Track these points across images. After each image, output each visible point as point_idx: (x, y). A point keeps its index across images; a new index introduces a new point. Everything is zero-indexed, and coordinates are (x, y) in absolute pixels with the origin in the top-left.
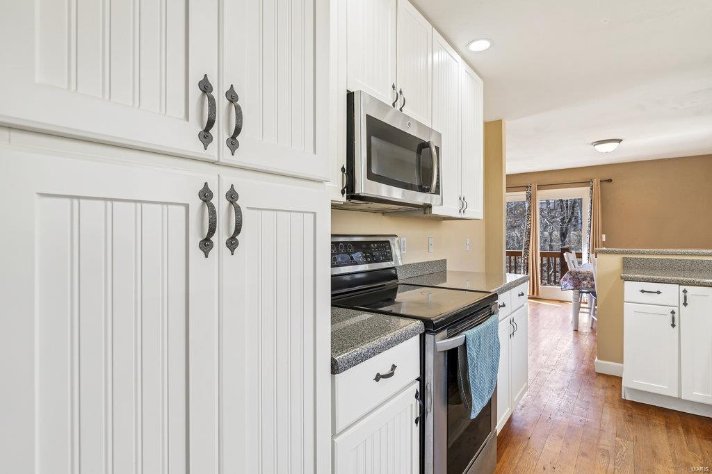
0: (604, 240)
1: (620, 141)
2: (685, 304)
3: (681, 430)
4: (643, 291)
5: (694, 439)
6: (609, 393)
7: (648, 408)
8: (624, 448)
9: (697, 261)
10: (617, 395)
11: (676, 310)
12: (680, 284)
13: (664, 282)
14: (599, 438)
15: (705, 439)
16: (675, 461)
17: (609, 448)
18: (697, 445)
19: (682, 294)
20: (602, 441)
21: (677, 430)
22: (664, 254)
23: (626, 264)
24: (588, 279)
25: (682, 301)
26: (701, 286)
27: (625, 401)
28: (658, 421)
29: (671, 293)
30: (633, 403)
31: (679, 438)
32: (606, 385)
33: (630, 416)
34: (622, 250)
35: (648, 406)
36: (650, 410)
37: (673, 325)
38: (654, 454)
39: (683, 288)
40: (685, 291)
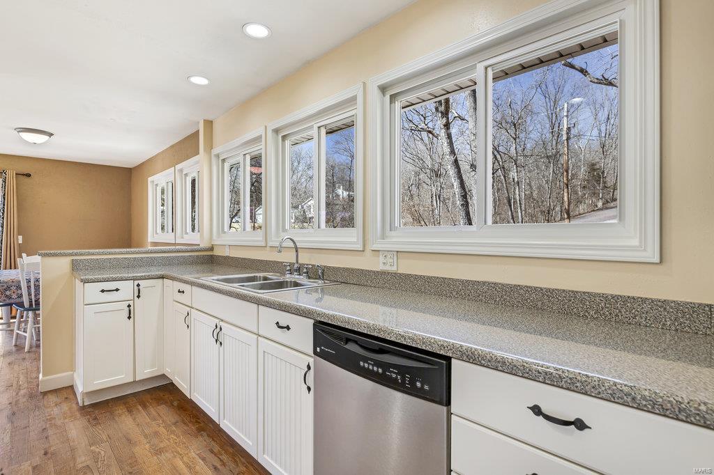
0: (20, 242)
1: (51, 135)
2: (139, 297)
3: (140, 408)
4: (103, 291)
5: (152, 410)
6: (65, 407)
7: (108, 404)
8: (103, 453)
9: (154, 258)
10: (74, 405)
11: (131, 303)
12: (134, 280)
13: (121, 279)
14: (74, 459)
15: (158, 405)
16: (146, 436)
17: (88, 463)
18: (154, 413)
19: (136, 288)
20: (79, 460)
21: (138, 409)
22: (112, 254)
23: (75, 266)
24: (13, 288)
25: (136, 294)
26: (150, 279)
27: (84, 407)
28: (120, 410)
29: (127, 288)
30: (94, 406)
31: (142, 415)
32: (58, 400)
33: (95, 419)
34: (71, 251)
35: (107, 402)
36: (110, 404)
37: (129, 318)
38: (129, 441)
39: (136, 282)
40: (138, 285)
